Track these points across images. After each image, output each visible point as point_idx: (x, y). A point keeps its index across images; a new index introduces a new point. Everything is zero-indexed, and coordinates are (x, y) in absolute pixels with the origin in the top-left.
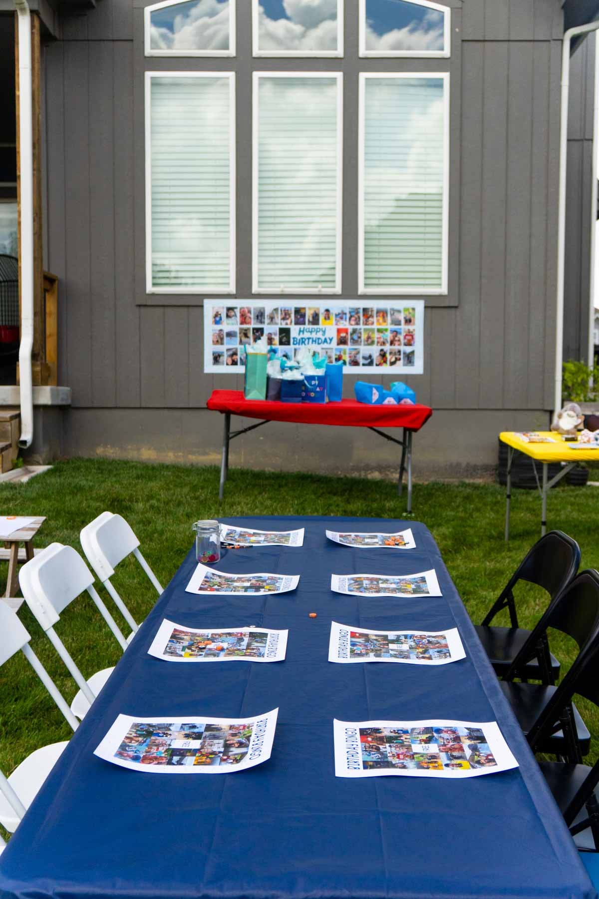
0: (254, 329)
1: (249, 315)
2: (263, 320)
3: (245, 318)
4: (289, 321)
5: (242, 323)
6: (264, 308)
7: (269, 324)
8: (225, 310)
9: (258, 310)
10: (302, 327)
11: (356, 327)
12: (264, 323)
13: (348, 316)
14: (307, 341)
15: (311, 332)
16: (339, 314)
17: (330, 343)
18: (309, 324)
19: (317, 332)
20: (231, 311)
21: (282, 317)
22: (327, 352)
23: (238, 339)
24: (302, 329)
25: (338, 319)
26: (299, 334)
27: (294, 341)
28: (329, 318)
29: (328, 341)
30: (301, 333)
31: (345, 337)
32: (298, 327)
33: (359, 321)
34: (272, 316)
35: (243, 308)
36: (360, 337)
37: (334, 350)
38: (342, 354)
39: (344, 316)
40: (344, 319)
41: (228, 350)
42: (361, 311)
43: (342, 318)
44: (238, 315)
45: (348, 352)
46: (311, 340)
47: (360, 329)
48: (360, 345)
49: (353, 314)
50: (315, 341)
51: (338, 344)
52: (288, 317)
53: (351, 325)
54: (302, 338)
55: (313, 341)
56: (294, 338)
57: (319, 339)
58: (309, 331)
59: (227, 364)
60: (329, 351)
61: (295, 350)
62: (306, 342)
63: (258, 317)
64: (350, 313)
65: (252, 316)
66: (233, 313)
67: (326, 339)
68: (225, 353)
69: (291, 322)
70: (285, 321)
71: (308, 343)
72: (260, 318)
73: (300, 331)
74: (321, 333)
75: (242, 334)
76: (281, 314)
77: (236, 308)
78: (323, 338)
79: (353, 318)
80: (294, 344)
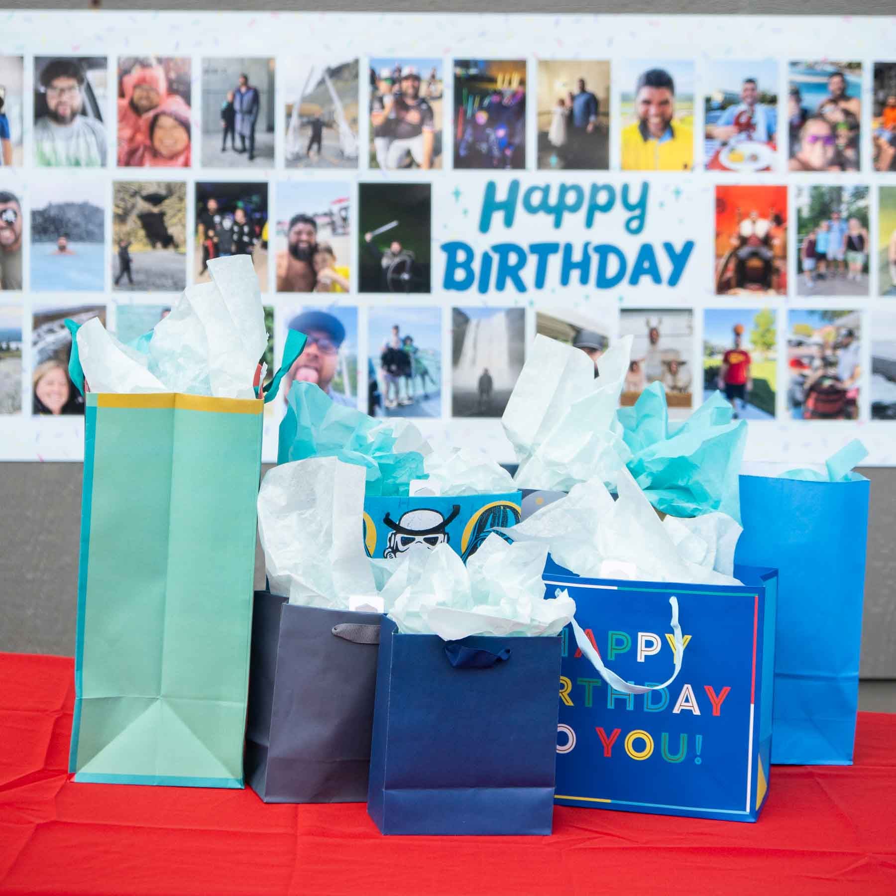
0: (204, 191)
1: (175, 104)
2: (261, 137)
3: (153, 124)
4: (419, 146)
5: (129, 159)
6: (267, 66)
7: (295, 161)
8: (29, 76)
9: (235, 71)
10: (503, 178)
11: (832, 178)
13: (786, 111)
14: (533, 260)
15: (558, 212)
16: (729, 101)
17: (674, 280)
18: (542, 164)
19: (594, 208)
20: (62, 83)
21: (379, 120)
22: (653, 336)
23: (109, 252)
24: (501, 195)
25: (721, 130)
26: (484, 226)
27: (452, 265)
28: (667, 126)
29: (665, 267)
30: (498, 217)
31: (766, 241)
32: (478, 179)
33: (854, 143)
34: (316, 110)
35: (144, 64)
36: (855, 244)
37: (698, 319)
38: (746, 345)
39: (761, 113)
40: (761, 132)
41: (42, 319)
42: (866, 80)
43: (746, 126)
44: (110, 104)
45: (783, 332)
46: (555, 262)
47: (860, 193)
48: (863, 290)
50: (584, 265)
51: (723, 287)
52: (413, 117)
53: (806, 167)
54: (503, 249)
55: (568, 266)
56: (451, 248)
57: (604, 250)
58: (544, 207)
59: (40, 408)
60: (666, 326)
61: (461, 319)
62: (528, 274)
63: (229, 114)
64: (796, 93)
65: (195, 115)
66: (77, 97)
67: (647, 252)
68: (28, 335)
69: (436, 150)
70: (400, 146)
71: (540, 283)
72: (241, 125)
73: (489, 206)
74: (619, 213)
75: (132, 222)
76: (377, 99)
77: (96, 63)
78: (631, 248)
79: (814, 128)
80: (450, 283)
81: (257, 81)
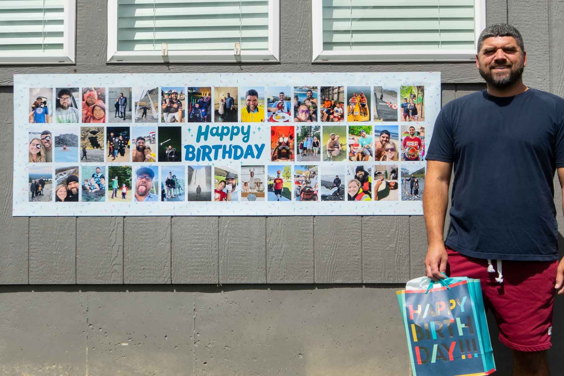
0: (109, 130)
1: (100, 103)
2: (127, 113)
3: (93, 109)
4: (177, 115)
5: (86, 120)
6: (129, 90)
7: (138, 120)
8: (54, 95)
9: (119, 92)
10: (204, 125)
11: (308, 124)
12: (130, 117)
13: (293, 103)
14: (213, 151)
15: (221, 135)
16: (275, 100)
17: (258, 157)
18: (216, 120)
19: (233, 134)
20: (64, 96)
21: (164, 107)
22: (252, 174)
23: (80, 149)
24: (203, 130)
25: (273, 109)
26: (198, 140)
27: (188, 153)
28: (256, 108)
29: (256, 152)
30: (202, 137)
31: (287, 144)
32: (196, 125)
33: (315, 113)
34: (144, 104)
35: (91, 90)
36: (316, 145)
37: (266, 169)
38: (281, 177)
39: (285, 103)
40: (285, 110)
41: (58, 171)
42: (319, 92)
43: (281, 108)
44: (80, 103)
45: (293, 172)
46: (221, 151)
47: (317, 128)
48: (319, 159)
49: (301, 99)
50: (230, 152)
51: (274, 159)
52: (175, 106)
53: (300, 120)
54: (204, 147)
55: (224, 152)
56: (187, 147)
57: (236, 147)
58: (217, 134)
59: (58, 199)
60: (256, 171)
61: (191, 169)
62: (212, 155)
63: (117, 106)
64: (296, 97)
65: (106, 106)
66: (69, 101)
67: (250, 147)
68: (54, 176)
69: (183, 116)
70: (171, 115)
71: (216, 158)
72: (121, 109)
73: (200, 133)
74: (241, 136)
75: (87, 140)
76: (164, 100)
77: (75, 90)
78: (245, 146)
79: (303, 108)
80: (187, 158)
81: (126, 95)
